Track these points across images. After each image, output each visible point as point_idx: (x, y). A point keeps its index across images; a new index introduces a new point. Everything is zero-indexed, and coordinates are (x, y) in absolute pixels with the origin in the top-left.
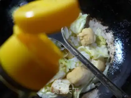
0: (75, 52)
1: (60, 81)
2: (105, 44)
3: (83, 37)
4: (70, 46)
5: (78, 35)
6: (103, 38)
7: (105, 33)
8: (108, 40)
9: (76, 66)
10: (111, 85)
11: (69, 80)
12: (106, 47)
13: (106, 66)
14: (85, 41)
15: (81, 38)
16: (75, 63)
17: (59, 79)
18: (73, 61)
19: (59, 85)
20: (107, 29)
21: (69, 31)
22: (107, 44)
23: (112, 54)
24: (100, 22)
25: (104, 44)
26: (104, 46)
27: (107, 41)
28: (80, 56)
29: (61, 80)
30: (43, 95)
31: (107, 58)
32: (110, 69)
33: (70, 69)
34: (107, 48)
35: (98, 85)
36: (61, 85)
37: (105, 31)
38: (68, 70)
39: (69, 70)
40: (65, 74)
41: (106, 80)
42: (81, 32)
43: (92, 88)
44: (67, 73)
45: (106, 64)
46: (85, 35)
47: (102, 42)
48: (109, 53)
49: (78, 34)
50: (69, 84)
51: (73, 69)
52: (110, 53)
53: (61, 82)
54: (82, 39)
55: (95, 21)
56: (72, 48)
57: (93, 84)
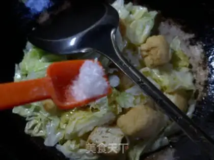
1: (104, 129)
2: (188, 65)
3: (148, 51)
4: (126, 64)
5: (139, 48)
6: (185, 56)
7: (188, 47)
8: (194, 58)
9: (135, 103)
10: (206, 141)
11: (121, 128)
12: (190, 71)
13: (189, 106)
14: (152, 59)
15: (145, 53)
17: (102, 126)
18: (130, 94)
19: (103, 137)
20: (193, 38)
21: (123, 40)
22: (190, 66)
23: (200, 84)
24: (180, 26)
25: (186, 66)
26: (186, 69)
27: (191, 61)
28: (145, 83)
29: (106, 127)
30: (71, 154)
31: (192, 91)
32: (197, 111)
33: (123, 109)
34: (192, 73)
35: (175, 139)
36: (107, 137)
37: (188, 43)
38: (119, 110)
39: (121, 111)
40: (114, 117)
41: (196, 130)
42: (145, 42)
43: (163, 145)
44: (118, 116)
45: (190, 102)
46: (153, 48)
47: (183, 63)
48: (194, 81)
49: (140, 46)
50: (122, 135)
51: (130, 108)
52: (197, 82)
53: (107, 132)
54: (147, 56)
55: (170, 24)
56: (130, 68)
57: (166, 138)
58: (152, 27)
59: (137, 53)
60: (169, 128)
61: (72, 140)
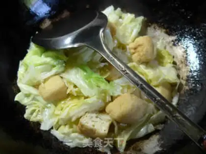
0: (120, 66)
1: (94, 115)
2: (172, 62)
3: (135, 49)
6: (170, 54)
7: (171, 47)
8: (177, 58)
9: (122, 92)
12: (174, 67)
14: (139, 55)
15: (132, 51)
16: (121, 88)
17: (93, 112)
20: (176, 40)
22: (174, 63)
23: (182, 79)
25: (170, 63)
26: (170, 65)
28: (128, 71)
29: (96, 114)
30: (64, 138)
33: (112, 97)
35: (160, 127)
36: (96, 121)
37: (172, 43)
38: (108, 99)
40: (103, 104)
41: (171, 109)
42: (133, 41)
43: (149, 132)
44: (107, 104)
45: (173, 93)
46: (139, 46)
47: (168, 60)
48: (178, 76)
49: (128, 45)
50: (110, 120)
51: (119, 96)
53: (97, 117)
54: (134, 53)
55: (155, 28)
57: (151, 125)
58: (139, 30)
59: (126, 51)
60: (154, 116)
61: (65, 125)
